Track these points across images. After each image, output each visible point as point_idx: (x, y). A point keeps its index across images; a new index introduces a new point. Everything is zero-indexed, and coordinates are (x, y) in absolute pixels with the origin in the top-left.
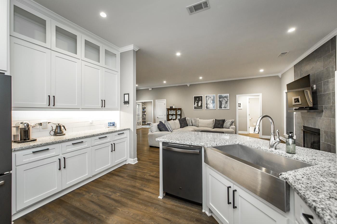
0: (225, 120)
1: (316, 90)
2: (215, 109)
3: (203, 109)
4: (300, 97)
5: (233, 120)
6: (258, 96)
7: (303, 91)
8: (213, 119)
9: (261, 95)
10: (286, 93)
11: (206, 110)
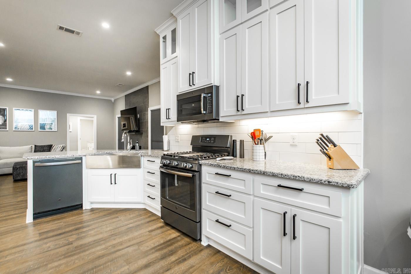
0: (53, 146)
1: (139, 118)
2: (33, 130)
3: (7, 130)
4: (126, 122)
5: (64, 145)
6: (93, 117)
7: (129, 118)
8: (31, 146)
9: (95, 117)
10: (119, 118)
11: (14, 131)
